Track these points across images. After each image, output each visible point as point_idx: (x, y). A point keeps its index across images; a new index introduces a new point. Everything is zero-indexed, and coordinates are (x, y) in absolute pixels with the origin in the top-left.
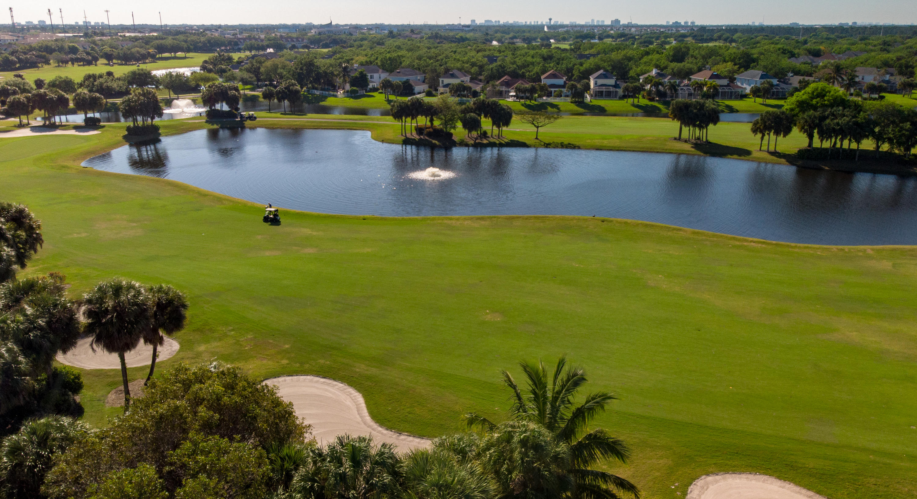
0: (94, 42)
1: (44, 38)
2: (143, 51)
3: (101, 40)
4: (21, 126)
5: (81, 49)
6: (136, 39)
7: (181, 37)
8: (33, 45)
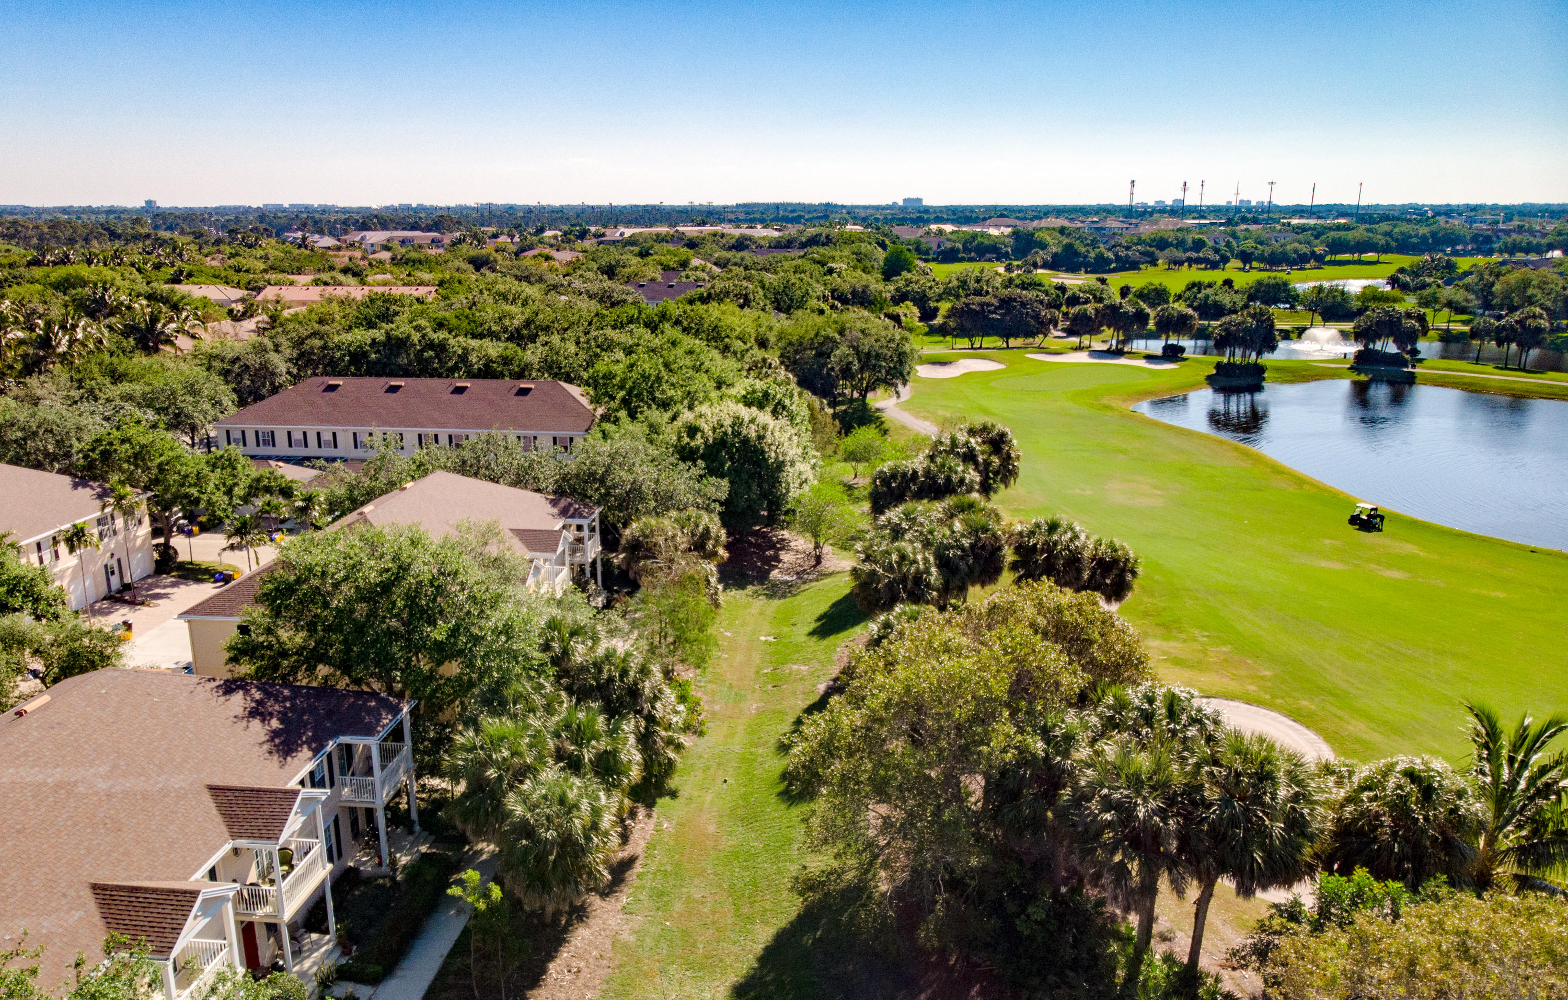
0: (1234, 235)
1: (1166, 226)
2: (1304, 249)
3: (1247, 230)
4: (1079, 348)
5: (1210, 243)
6: (1303, 229)
7: (1384, 227)
8: (1143, 237)
